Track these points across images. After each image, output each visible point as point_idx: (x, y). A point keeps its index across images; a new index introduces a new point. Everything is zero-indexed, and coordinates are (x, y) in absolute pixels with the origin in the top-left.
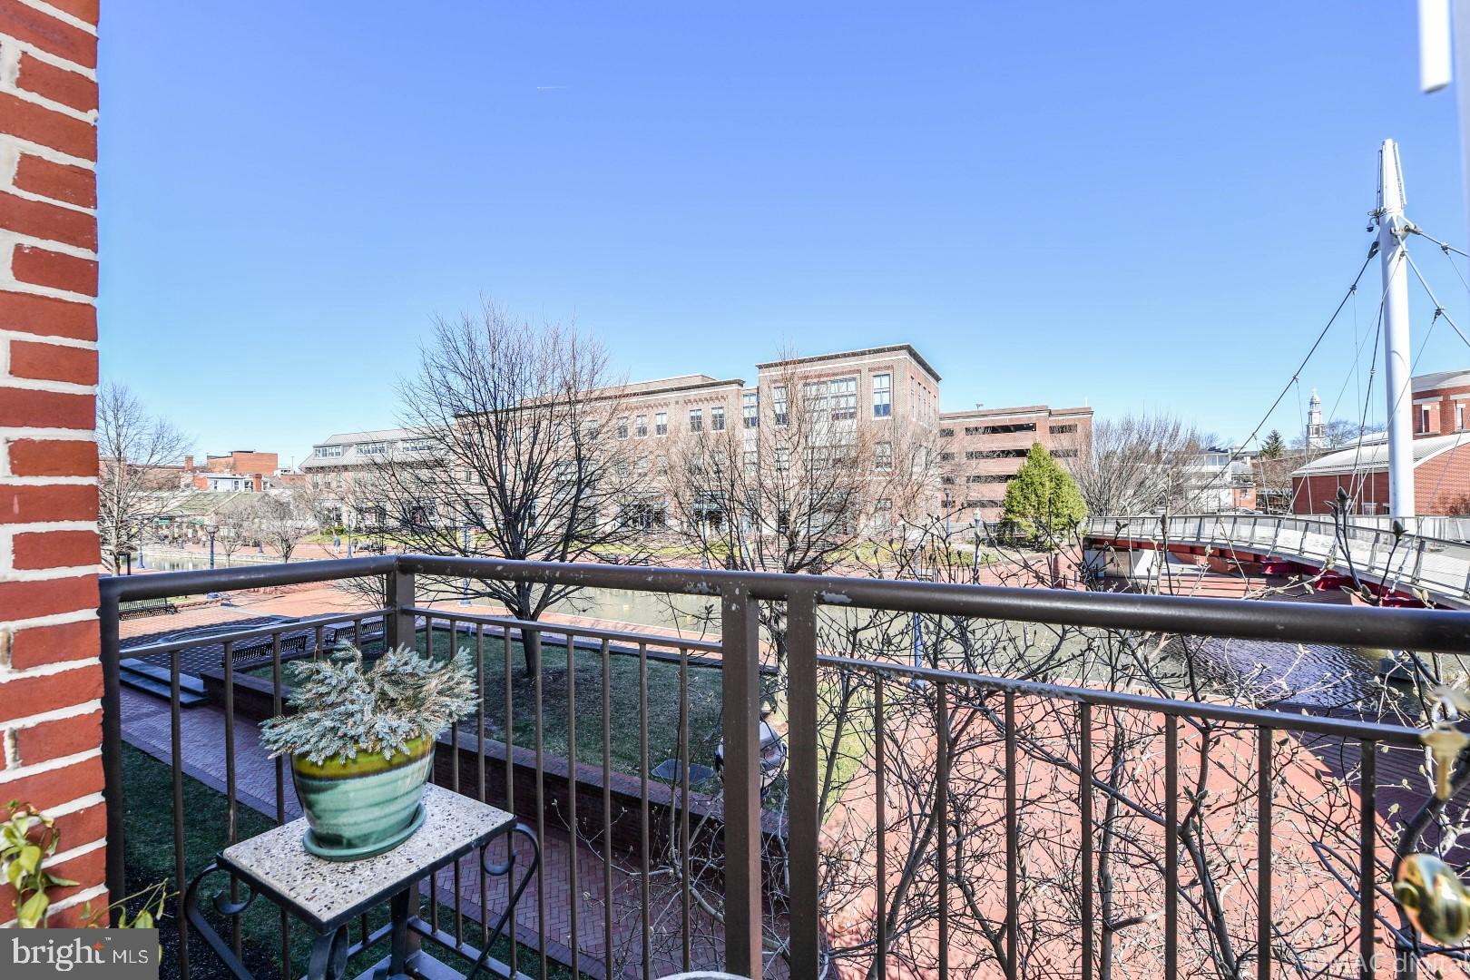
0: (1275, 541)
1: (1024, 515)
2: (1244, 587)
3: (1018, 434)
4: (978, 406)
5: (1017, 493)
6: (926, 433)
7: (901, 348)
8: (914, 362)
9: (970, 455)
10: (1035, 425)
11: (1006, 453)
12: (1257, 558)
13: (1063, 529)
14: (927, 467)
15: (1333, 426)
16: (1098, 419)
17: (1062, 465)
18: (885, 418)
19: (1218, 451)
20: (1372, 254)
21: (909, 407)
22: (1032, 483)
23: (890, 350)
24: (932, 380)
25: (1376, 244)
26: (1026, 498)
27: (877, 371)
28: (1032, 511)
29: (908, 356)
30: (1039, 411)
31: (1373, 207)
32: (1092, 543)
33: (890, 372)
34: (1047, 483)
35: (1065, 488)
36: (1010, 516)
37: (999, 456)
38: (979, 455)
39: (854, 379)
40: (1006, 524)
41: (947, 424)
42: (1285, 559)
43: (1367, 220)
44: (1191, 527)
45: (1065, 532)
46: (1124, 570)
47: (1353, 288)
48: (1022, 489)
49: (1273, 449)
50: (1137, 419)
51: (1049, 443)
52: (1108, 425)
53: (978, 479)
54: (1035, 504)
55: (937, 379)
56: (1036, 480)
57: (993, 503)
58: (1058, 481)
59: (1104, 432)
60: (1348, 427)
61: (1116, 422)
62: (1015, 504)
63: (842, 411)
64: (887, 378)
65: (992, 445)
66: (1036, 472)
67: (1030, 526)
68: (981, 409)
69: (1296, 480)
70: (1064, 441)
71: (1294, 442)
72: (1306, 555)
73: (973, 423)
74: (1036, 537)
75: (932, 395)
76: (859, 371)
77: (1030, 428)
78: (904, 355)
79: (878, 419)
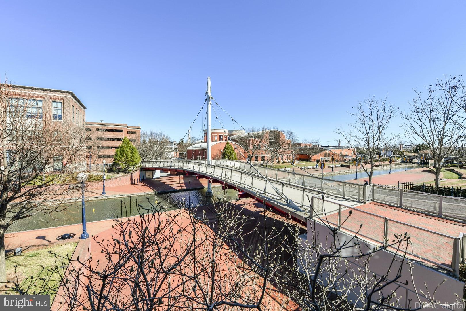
0: (188, 167)
1: (121, 161)
2: (179, 178)
3: (117, 133)
4: (101, 121)
5: (119, 154)
6: (81, 129)
7: (68, 92)
8: (74, 100)
9: (99, 139)
10: (123, 130)
11: (113, 139)
12: (184, 171)
13: (134, 165)
14: (81, 142)
15: (193, 138)
16: (142, 131)
17: (133, 145)
18: (60, 121)
19: (171, 142)
20: (205, 102)
21: (72, 118)
22: (124, 150)
23: (61, 92)
24: (82, 108)
25: (206, 99)
26: (122, 155)
27: (55, 100)
28: (124, 160)
29: (71, 97)
30: (124, 126)
31: (206, 91)
32: (142, 169)
33: (62, 101)
34: (129, 151)
35: (135, 152)
36: (116, 161)
37: (111, 140)
38: (103, 139)
39: (41, 101)
40: (114, 164)
41: (90, 126)
42: (190, 171)
43: (205, 94)
44: (169, 164)
45: (134, 166)
46: (151, 176)
47: (202, 108)
48: (120, 152)
49: (182, 142)
50: (154, 132)
51: (129, 137)
52: (146, 133)
53: (103, 148)
54: (125, 157)
55: (85, 108)
56: (125, 149)
57: (109, 157)
58: (132, 150)
59: (145, 135)
60: (195, 138)
61: (149, 132)
62: (118, 157)
63: (34, 114)
64: (60, 104)
65: (109, 136)
66: (125, 147)
67: (123, 165)
68: (102, 122)
69: (187, 150)
70: (133, 137)
71: (186, 141)
72: (194, 170)
73: (100, 127)
74: (125, 168)
75: (82, 114)
76: (44, 98)
77: (121, 131)
78: (69, 96)
79: (55, 120)
